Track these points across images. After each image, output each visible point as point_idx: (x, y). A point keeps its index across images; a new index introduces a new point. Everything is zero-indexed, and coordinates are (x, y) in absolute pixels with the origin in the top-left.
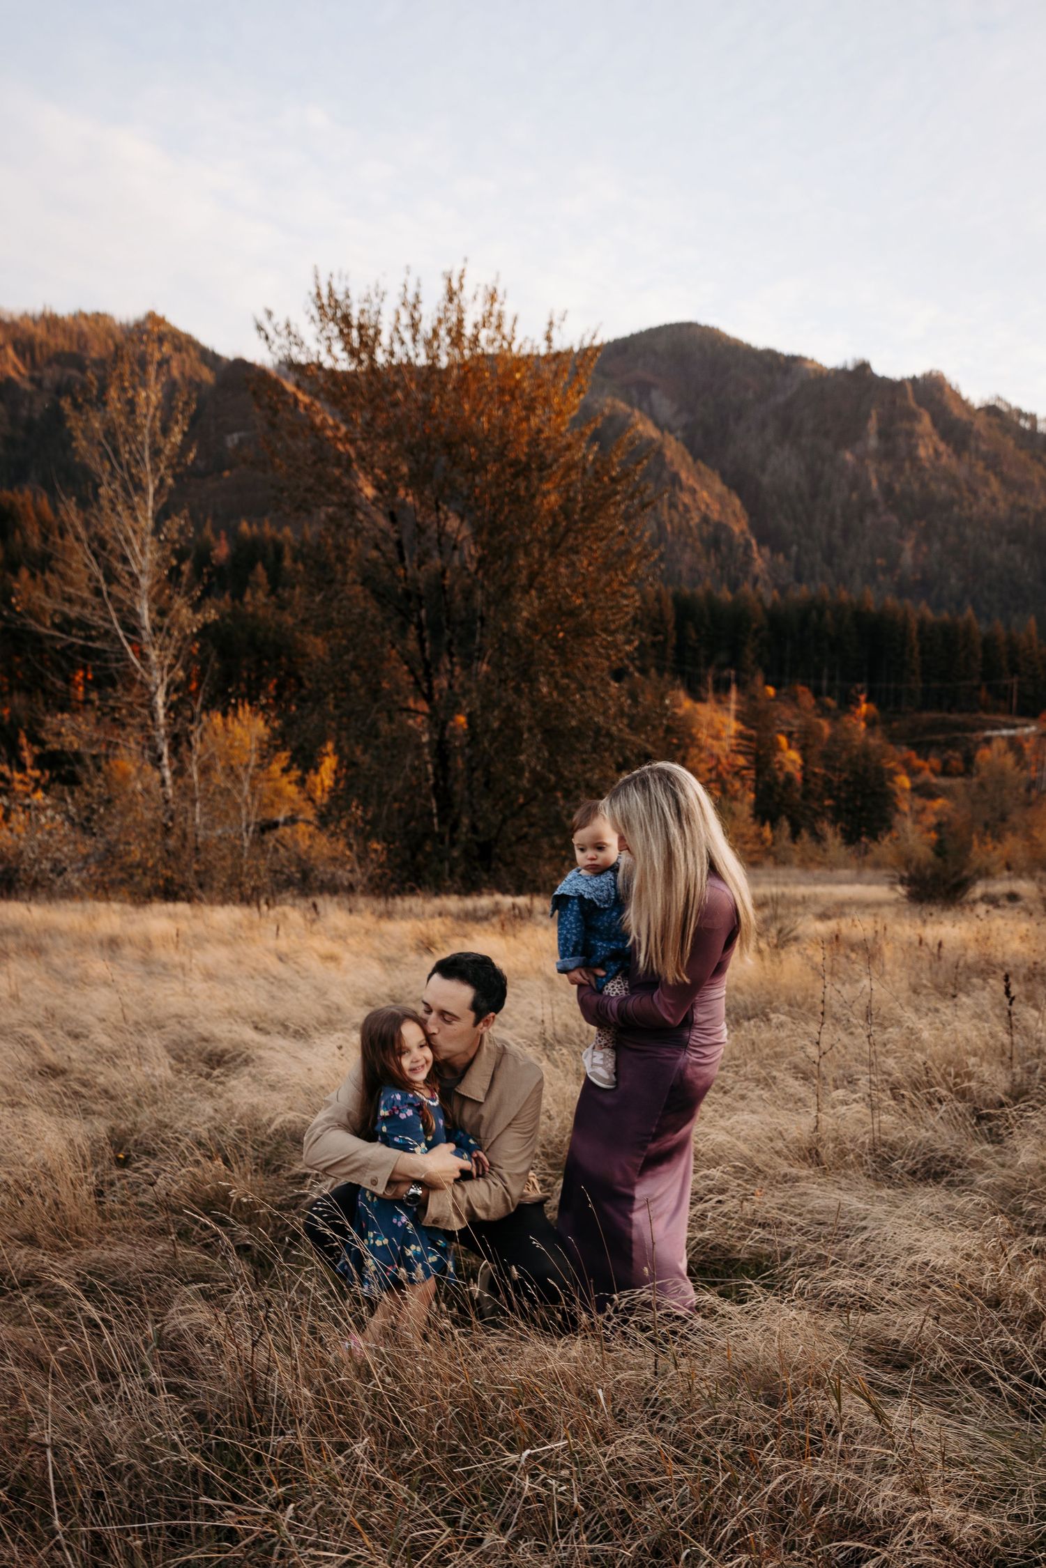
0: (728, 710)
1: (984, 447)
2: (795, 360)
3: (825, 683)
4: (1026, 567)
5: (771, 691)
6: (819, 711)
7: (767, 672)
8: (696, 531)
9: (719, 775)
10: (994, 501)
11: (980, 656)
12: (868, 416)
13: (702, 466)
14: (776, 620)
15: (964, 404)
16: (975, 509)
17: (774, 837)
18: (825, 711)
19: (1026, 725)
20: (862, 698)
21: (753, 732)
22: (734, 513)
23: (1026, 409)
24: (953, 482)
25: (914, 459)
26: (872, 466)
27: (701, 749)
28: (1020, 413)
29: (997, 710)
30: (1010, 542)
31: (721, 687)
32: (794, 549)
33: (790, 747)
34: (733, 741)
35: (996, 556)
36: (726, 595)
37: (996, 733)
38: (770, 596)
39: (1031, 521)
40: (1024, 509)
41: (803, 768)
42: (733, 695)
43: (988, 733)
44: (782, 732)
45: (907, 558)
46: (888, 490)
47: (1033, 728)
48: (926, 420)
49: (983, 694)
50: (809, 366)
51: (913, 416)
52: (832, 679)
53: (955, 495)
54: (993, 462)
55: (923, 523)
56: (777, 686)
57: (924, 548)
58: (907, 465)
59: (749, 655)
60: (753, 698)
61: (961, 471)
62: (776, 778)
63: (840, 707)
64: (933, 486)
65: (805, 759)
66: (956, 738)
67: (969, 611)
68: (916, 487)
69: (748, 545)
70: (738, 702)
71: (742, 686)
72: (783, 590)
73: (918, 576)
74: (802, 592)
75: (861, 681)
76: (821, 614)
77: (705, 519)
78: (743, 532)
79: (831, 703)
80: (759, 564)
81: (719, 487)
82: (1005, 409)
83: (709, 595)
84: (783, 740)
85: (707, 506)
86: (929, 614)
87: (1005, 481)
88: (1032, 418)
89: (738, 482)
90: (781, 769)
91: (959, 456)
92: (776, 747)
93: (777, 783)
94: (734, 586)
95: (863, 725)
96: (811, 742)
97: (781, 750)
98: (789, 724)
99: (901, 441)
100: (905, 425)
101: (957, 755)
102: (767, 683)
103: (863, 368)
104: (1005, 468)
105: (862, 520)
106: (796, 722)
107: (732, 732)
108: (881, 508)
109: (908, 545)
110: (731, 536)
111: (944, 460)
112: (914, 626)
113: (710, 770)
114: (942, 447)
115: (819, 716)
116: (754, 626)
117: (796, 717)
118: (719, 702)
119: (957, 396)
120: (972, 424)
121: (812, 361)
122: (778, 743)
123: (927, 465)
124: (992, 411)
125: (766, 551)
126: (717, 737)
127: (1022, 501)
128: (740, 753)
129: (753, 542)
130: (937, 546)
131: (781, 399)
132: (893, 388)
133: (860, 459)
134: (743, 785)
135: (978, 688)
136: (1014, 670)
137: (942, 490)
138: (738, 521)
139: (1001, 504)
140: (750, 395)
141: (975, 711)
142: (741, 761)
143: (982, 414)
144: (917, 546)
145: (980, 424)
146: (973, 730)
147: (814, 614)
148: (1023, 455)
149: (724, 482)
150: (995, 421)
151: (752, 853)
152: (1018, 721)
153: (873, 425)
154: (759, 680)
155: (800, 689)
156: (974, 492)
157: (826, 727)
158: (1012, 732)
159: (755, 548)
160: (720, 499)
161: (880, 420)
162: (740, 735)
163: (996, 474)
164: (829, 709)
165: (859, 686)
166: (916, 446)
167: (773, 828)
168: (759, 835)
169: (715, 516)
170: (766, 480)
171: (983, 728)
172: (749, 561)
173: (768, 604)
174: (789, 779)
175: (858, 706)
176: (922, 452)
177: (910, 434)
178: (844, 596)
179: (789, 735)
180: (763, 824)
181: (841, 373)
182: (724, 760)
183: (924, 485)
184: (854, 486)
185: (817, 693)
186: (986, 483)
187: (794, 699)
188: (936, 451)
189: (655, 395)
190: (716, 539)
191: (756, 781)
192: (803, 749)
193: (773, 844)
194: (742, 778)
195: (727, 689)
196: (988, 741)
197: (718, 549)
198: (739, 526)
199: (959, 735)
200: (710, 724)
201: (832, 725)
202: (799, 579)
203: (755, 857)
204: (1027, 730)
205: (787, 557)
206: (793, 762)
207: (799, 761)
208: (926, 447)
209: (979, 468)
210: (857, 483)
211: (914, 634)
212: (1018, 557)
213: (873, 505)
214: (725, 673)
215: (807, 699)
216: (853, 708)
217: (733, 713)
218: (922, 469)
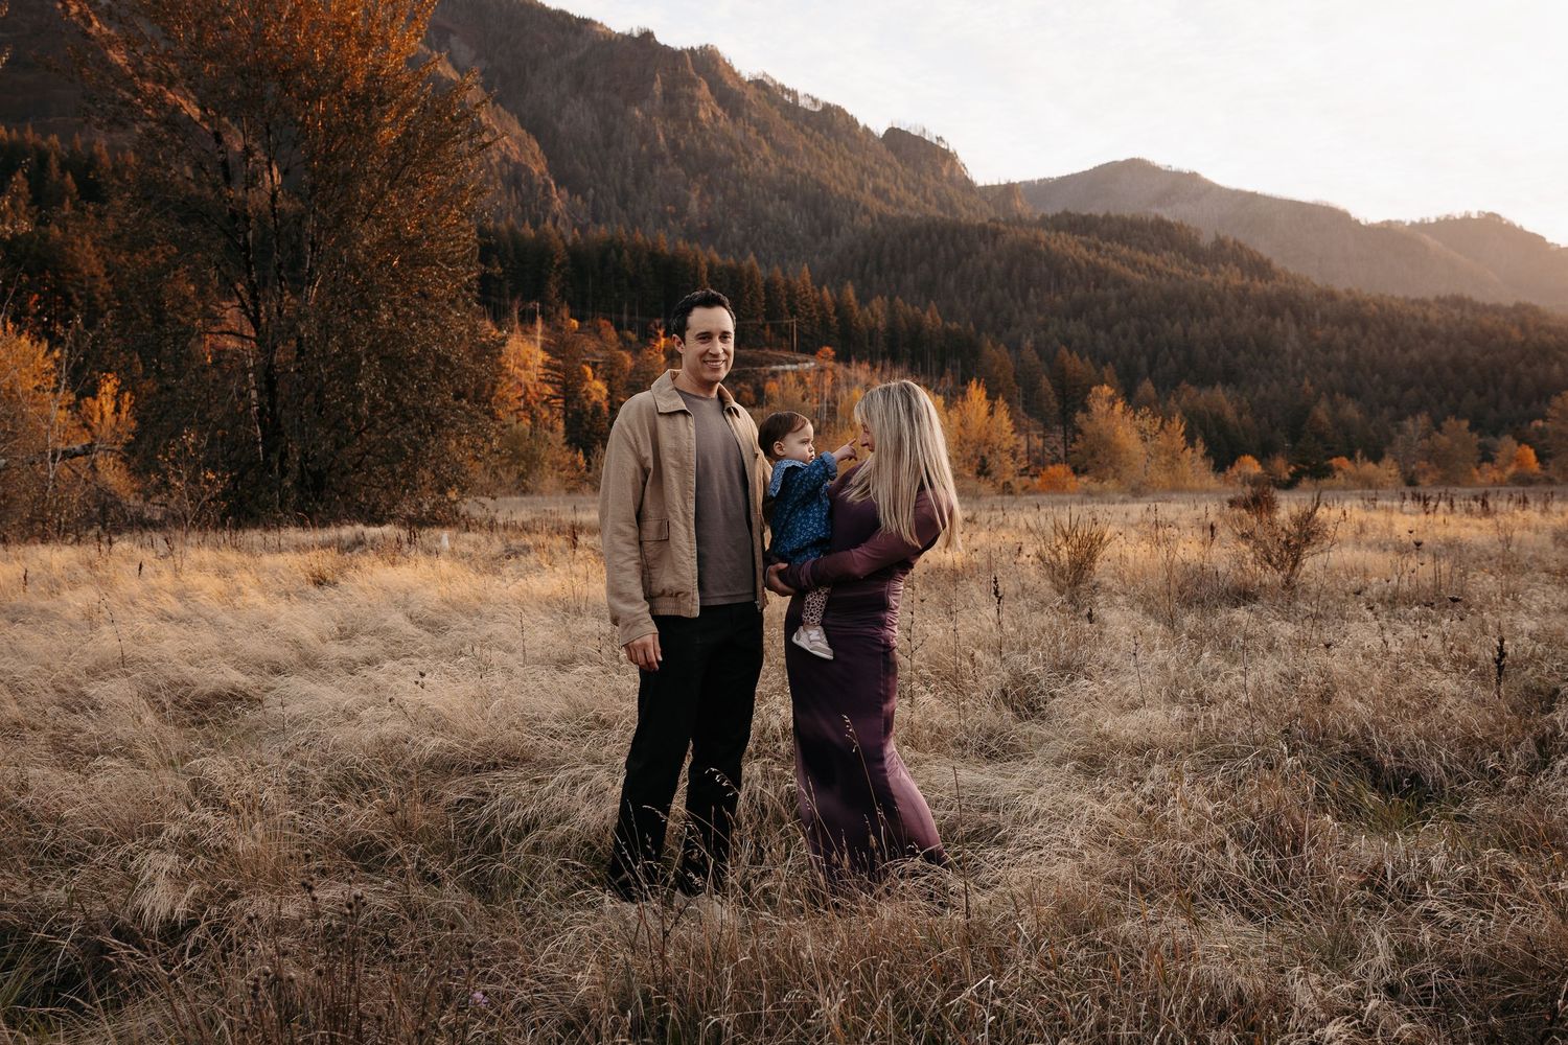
0: (534, 340)
1: (755, 115)
2: (585, 24)
3: (625, 317)
4: (796, 221)
5: (575, 323)
6: (620, 344)
7: (571, 305)
8: (496, 169)
9: (527, 404)
10: (766, 162)
11: (763, 298)
12: (654, 79)
13: (501, 110)
14: (576, 255)
15: (736, 75)
16: (750, 167)
17: (589, 463)
18: (626, 344)
19: (807, 361)
20: (661, 332)
21: (560, 362)
22: (533, 155)
23: (788, 85)
24: (731, 144)
25: (696, 121)
26: (659, 123)
27: (510, 378)
28: (783, 89)
29: (780, 347)
30: (782, 199)
31: (527, 318)
32: (591, 191)
33: (594, 377)
34: (541, 371)
35: (770, 209)
36: (529, 232)
37: (781, 367)
38: (571, 236)
39: (798, 182)
40: (791, 171)
41: (609, 397)
42: (539, 326)
43: (774, 368)
44: (587, 363)
45: (694, 206)
46: (674, 145)
47: (812, 364)
48: (705, 87)
49: (768, 332)
50: (598, 29)
51: (693, 83)
52: (632, 314)
53: (733, 154)
54: (764, 129)
55: (706, 177)
56: (581, 320)
57: (708, 199)
58: (690, 125)
59: (553, 289)
60: (560, 329)
61: (738, 135)
62: (584, 407)
63: (640, 340)
64: (713, 145)
65: (610, 390)
66: (747, 372)
67: (752, 257)
68: (699, 144)
69: (547, 186)
70: (544, 333)
71: (546, 318)
72: (583, 230)
73: (704, 224)
74: (601, 232)
75: (658, 317)
76: (619, 254)
77: (505, 159)
78: (542, 174)
79: (631, 335)
80: (559, 201)
81: (517, 130)
82: (771, 84)
83: (512, 230)
84: (589, 370)
85: (507, 147)
86: (716, 256)
87: (774, 145)
88: (794, 93)
89: (536, 127)
90: (588, 398)
91: (735, 122)
92: (583, 378)
93: (586, 412)
94: (535, 225)
95: (663, 358)
96: (616, 373)
97: (587, 380)
98: (594, 355)
99: (683, 103)
100: (687, 90)
101: (748, 387)
102: (571, 316)
103: (647, 36)
104: (774, 135)
105: (651, 171)
106: (600, 354)
107: (540, 362)
108: (669, 161)
109: (694, 196)
110: (530, 177)
111: (722, 124)
112: (704, 268)
113: (519, 399)
114: (719, 112)
115: (621, 348)
116: (557, 261)
117: (600, 349)
118: (525, 332)
119: (730, 69)
120: (744, 94)
121: (601, 25)
122: (586, 374)
123: (708, 126)
124: (760, 84)
125: (564, 192)
126: (524, 367)
127: (789, 164)
128: (548, 382)
129: (552, 183)
130: (720, 198)
131: (574, 56)
132: (674, 57)
133: (648, 116)
134: (552, 413)
135: (763, 327)
136: (793, 312)
137: (722, 149)
138: (537, 163)
139: (772, 165)
140: (545, 49)
141: (761, 348)
142: (549, 390)
143: (752, 86)
144: (702, 196)
145: (750, 94)
146: (762, 365)
147: (613, 252)
148: (788, 125)
149: (523, 127)
150: (764, 93)
151: (569, 479)
152: (799, 358)
153: (658, 87)
154: (565, 312)
155: (603, 322)
156: (749, 154)
157: (629, 361)
158: (795, 367)
159: (554, 189)
160: (519, 141)
161: (663, 84)
162: (547, 365)
163: (766, 139)
164: (630, 342)
165: (658, 321)
166: (697, 109)
167: (586, 455)
168: (574, 463)
169: (515, 157)
170: (562, 127)
171: (770, 363)
172: (549, 201)
173: (569, 241)
174: (597, 408)
175: (658, 340)
176: (702, 115)
177: (691, 98)
178: (640, 237)
179: (594, 366)
180: (577, 452)
181: (627, 38)
182: (531, 389)
183: (705, 143)
184: (643, 139)
185: (619, 327)
186: (759, 147)
187: (598, 332)
188: (713, 114)
189: (453, 39)
190: (516, 178)
191: (566, 411)
192: (609, 380)
193: (588, 470)
194: (551, 407)
195: (533, 321)
196: (774, 374)
197: (518, 188)
198: (538, 168)
199: (749, 368)
200: (518, 354)
201: (634, 359)
202: (596, 220)
203: (571, 484)
204: (807, 365)
205: (584, 199)
206: (599, 391)
207: (605, 391)
208: (706, 110)
209: (752, 133)
210: (645, 136)
211: (705, 275)
212: (790, 213)
213: (662, 158)
214: (531, 305)
215: (611, 334)
216: (652, 342)
217: (539, 344)
218: (702, 129)
